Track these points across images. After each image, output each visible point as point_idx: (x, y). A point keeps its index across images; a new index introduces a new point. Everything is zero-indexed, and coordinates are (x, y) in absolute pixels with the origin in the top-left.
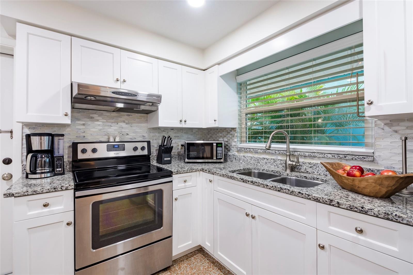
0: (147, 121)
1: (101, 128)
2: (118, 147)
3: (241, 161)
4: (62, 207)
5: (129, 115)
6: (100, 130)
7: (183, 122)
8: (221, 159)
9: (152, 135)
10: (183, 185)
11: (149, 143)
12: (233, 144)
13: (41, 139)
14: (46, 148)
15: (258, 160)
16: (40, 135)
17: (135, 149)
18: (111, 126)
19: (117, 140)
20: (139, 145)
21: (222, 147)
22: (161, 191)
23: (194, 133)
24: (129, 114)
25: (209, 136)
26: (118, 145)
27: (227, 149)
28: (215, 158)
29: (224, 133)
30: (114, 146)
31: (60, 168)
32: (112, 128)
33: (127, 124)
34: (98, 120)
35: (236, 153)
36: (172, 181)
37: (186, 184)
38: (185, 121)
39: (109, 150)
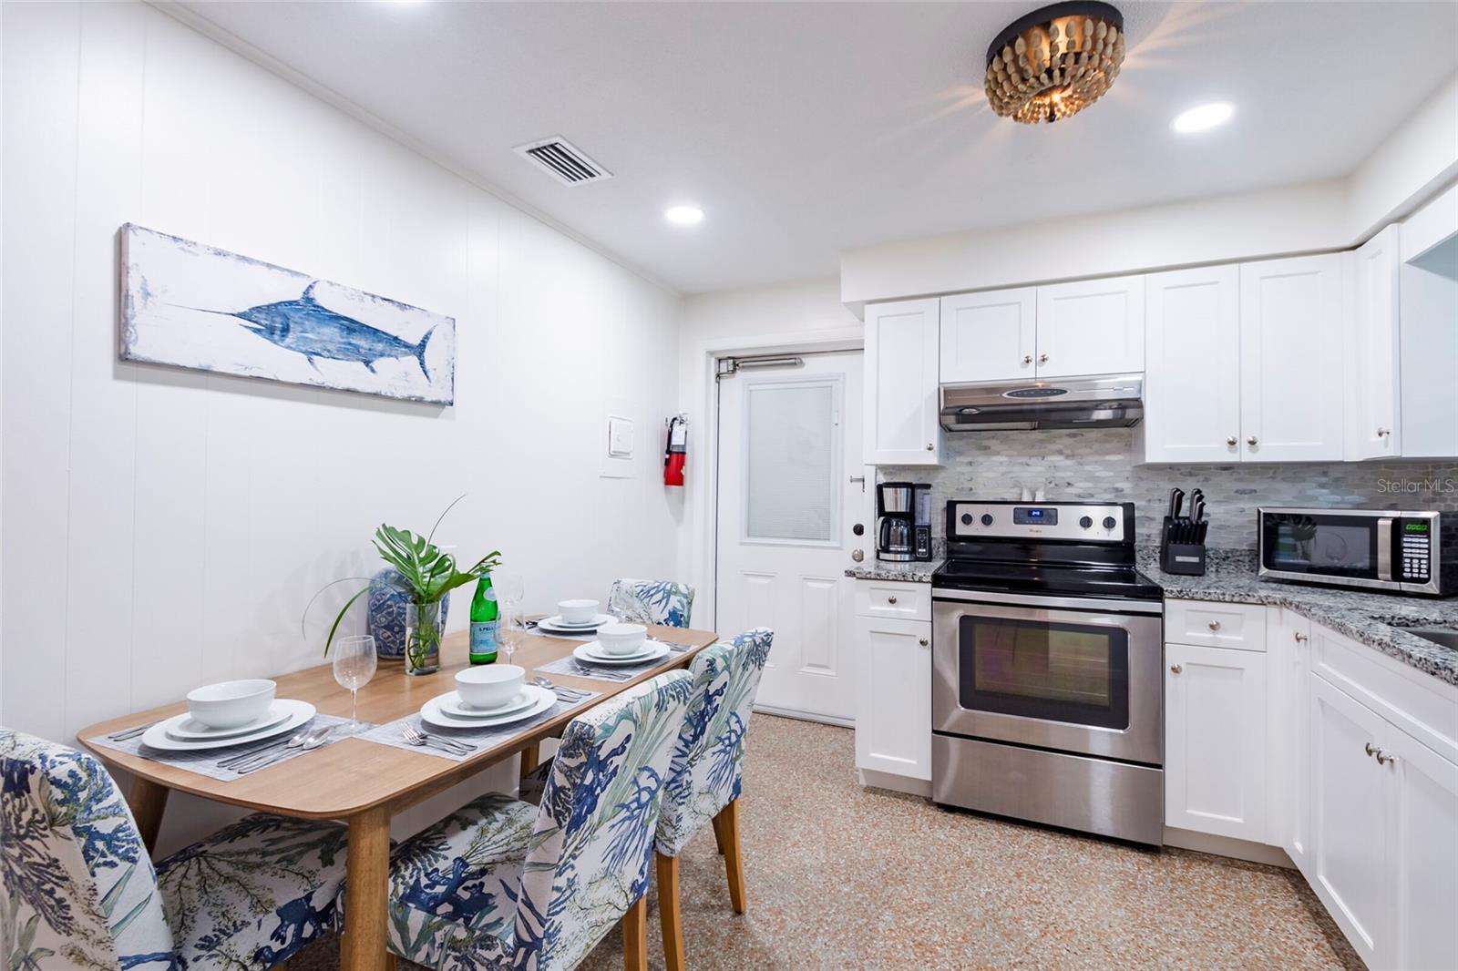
0: (1128, 446)
1: (1004, 469)
2: (1041, 515)
4: (914, 611)
5: (1075, 435)
6: (1003, 474)
7: (1243, 445)
8: (1423, 581)
9: (1145, 485)
10: (1208, 635)
13: (896, 493)
14: (903, 510)
16: (896, 485)
17: (1087, 523)
18: (1027, 465)
19: (1039, 498)
20: (1099, 514)
21: (1427, 533)
26: (1041, 511)
28: (1385, 573)
30: (1030, 512)
31: (924, 548)
32: (1029, 468)
33: (1067, 457)
34: (998, 453)
36: (1161, 614)
37: (1220, 636)
38: (1252, 443)
39: (1018, 520)
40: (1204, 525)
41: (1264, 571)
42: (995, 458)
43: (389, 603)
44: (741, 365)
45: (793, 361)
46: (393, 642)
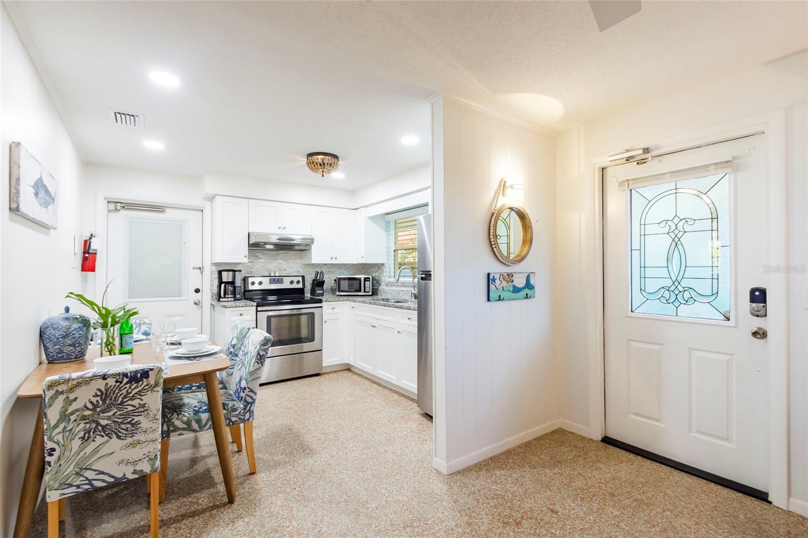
0: (301, 257)
1: (263, 264)
2: (278, 281)
3: (388, 294)
4: (249, 317)
5: (286, 253)
6: (263, 266)
7: (334, 259)
8: (369, 292)
9: (306, 270)
10: (331, 311)
11: (303, 277)
12: (383, 278)
13: (228, 274)
14: (231, 280)
15: (398, 292)
16: (228, 271)
17: (292, 282)
19: (277, 274)
20: (295, 279)
21: (369, 281)
22: (313, 314)
23: (348, 268)
24: (286, 251)
25: (364, 271)
26: (278, 279)
27: (378, 283)
28: (363, 291)
29: (376, 268)
30: (274, 279)
31: (239, 295)
32: (272, 264)
33: (284, 260)
34: (261, 258)
35: (385, 288)
36: (321, 307)
37: (334, 310)
38: (336, 258)
39: (271, 283)
40: (324, 281)
41: (338, 293)
42: (261, 260)
43: (73, 332)
44: (126, 207)
45: (162, 210)
46: (74, 352)
